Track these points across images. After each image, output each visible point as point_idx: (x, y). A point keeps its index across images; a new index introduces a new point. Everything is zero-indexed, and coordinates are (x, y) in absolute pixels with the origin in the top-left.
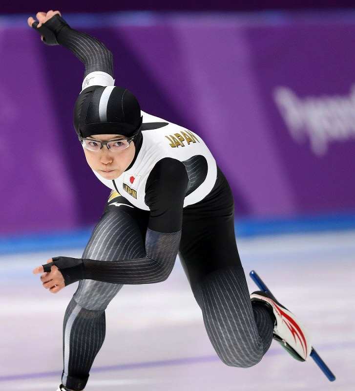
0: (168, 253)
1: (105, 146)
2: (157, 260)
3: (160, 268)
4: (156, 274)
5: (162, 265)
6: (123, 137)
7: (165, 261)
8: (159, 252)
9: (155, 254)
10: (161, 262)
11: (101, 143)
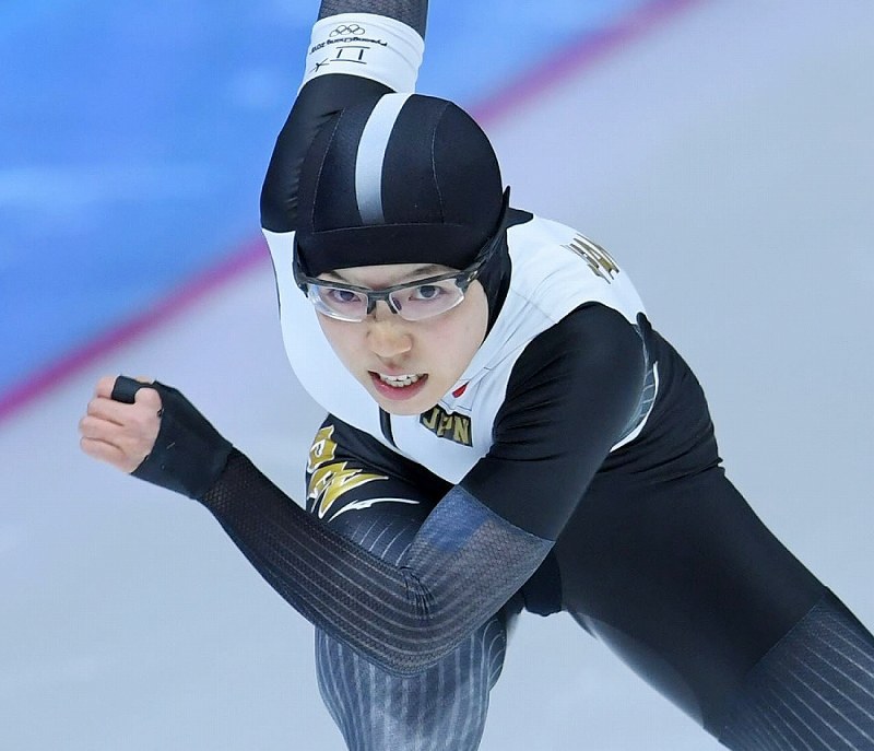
0: (480, 589)
1: (382, 305)
2: (437, 592)
3: (428, 623)
4: (403, 633)
5: (440, 619)
6: (441, 271)
7: (455, 611)
8: (454, 569)
9: (440, 572)
10: (442, 604)
11: (369, 295)
